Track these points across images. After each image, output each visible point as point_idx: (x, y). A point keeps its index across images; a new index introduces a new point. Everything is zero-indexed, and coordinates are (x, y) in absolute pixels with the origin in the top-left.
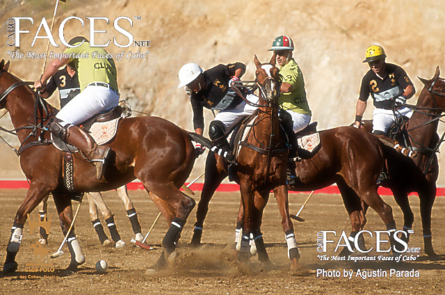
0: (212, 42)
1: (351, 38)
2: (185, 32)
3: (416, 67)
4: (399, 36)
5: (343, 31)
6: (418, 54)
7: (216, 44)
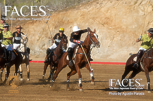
0: (70, 27)
1: (104, 26)
2: (64, 24)
3: (120, 33)
4: (116, 25)
5: (102, 24)
6: (120, 30)
7: (71, 27)
